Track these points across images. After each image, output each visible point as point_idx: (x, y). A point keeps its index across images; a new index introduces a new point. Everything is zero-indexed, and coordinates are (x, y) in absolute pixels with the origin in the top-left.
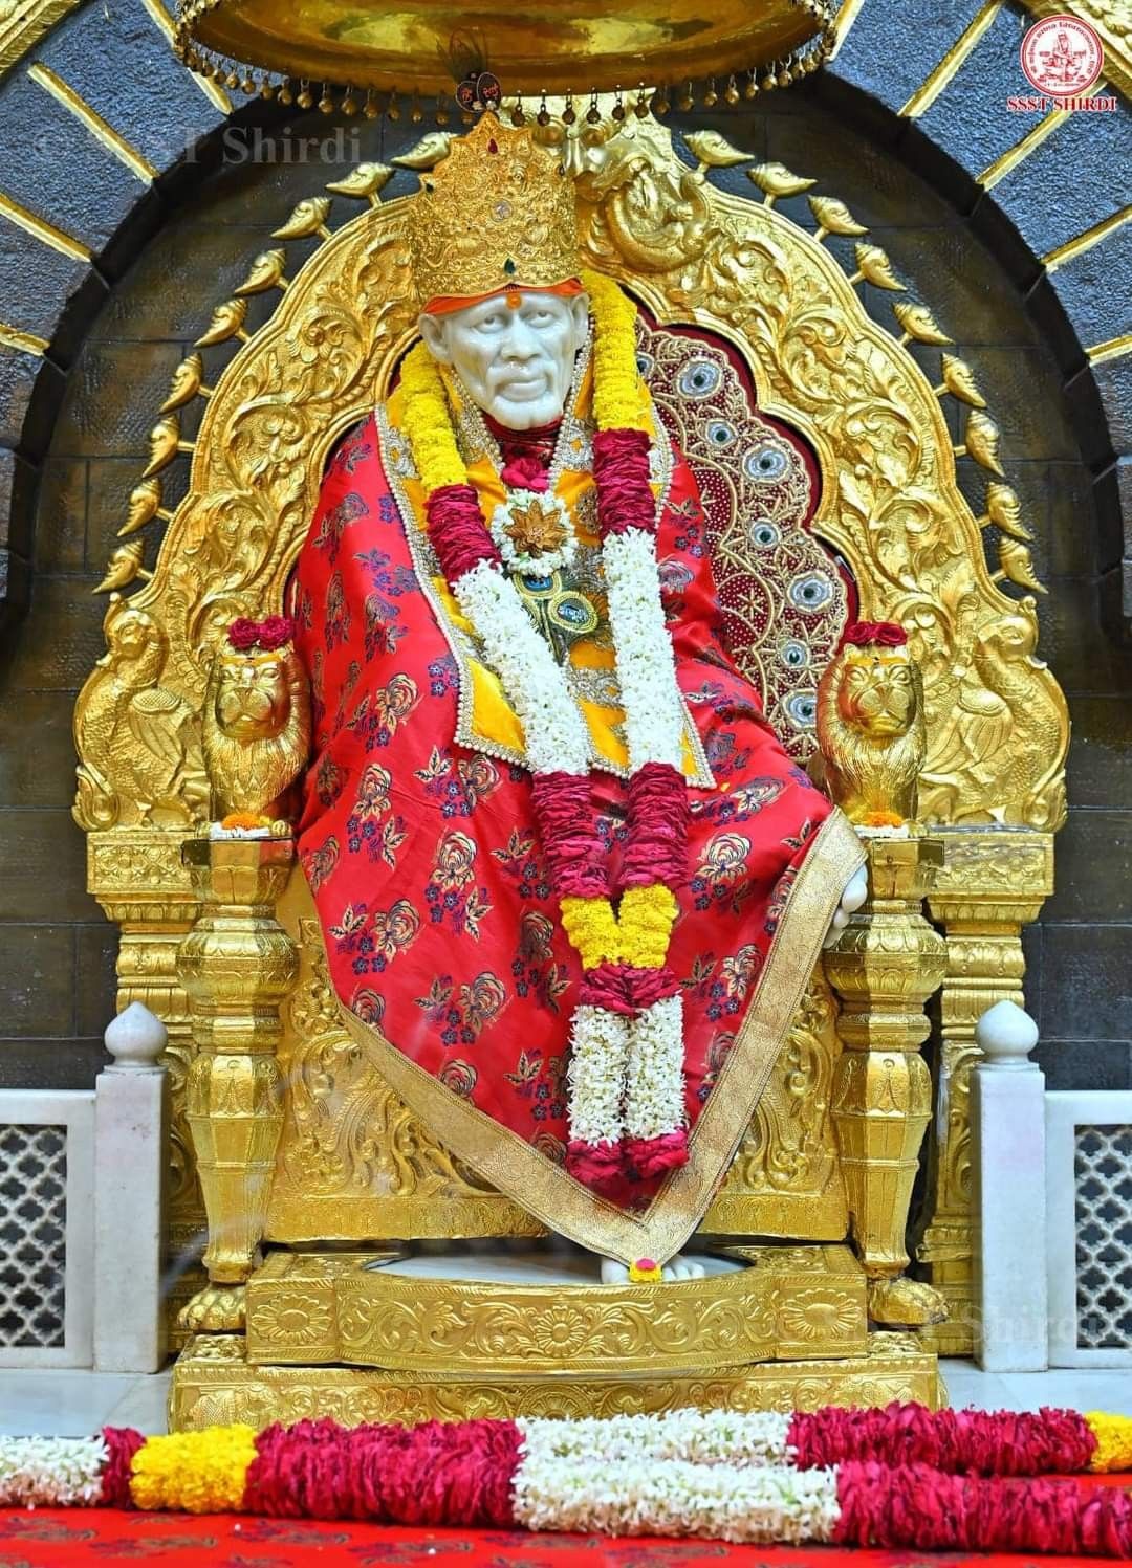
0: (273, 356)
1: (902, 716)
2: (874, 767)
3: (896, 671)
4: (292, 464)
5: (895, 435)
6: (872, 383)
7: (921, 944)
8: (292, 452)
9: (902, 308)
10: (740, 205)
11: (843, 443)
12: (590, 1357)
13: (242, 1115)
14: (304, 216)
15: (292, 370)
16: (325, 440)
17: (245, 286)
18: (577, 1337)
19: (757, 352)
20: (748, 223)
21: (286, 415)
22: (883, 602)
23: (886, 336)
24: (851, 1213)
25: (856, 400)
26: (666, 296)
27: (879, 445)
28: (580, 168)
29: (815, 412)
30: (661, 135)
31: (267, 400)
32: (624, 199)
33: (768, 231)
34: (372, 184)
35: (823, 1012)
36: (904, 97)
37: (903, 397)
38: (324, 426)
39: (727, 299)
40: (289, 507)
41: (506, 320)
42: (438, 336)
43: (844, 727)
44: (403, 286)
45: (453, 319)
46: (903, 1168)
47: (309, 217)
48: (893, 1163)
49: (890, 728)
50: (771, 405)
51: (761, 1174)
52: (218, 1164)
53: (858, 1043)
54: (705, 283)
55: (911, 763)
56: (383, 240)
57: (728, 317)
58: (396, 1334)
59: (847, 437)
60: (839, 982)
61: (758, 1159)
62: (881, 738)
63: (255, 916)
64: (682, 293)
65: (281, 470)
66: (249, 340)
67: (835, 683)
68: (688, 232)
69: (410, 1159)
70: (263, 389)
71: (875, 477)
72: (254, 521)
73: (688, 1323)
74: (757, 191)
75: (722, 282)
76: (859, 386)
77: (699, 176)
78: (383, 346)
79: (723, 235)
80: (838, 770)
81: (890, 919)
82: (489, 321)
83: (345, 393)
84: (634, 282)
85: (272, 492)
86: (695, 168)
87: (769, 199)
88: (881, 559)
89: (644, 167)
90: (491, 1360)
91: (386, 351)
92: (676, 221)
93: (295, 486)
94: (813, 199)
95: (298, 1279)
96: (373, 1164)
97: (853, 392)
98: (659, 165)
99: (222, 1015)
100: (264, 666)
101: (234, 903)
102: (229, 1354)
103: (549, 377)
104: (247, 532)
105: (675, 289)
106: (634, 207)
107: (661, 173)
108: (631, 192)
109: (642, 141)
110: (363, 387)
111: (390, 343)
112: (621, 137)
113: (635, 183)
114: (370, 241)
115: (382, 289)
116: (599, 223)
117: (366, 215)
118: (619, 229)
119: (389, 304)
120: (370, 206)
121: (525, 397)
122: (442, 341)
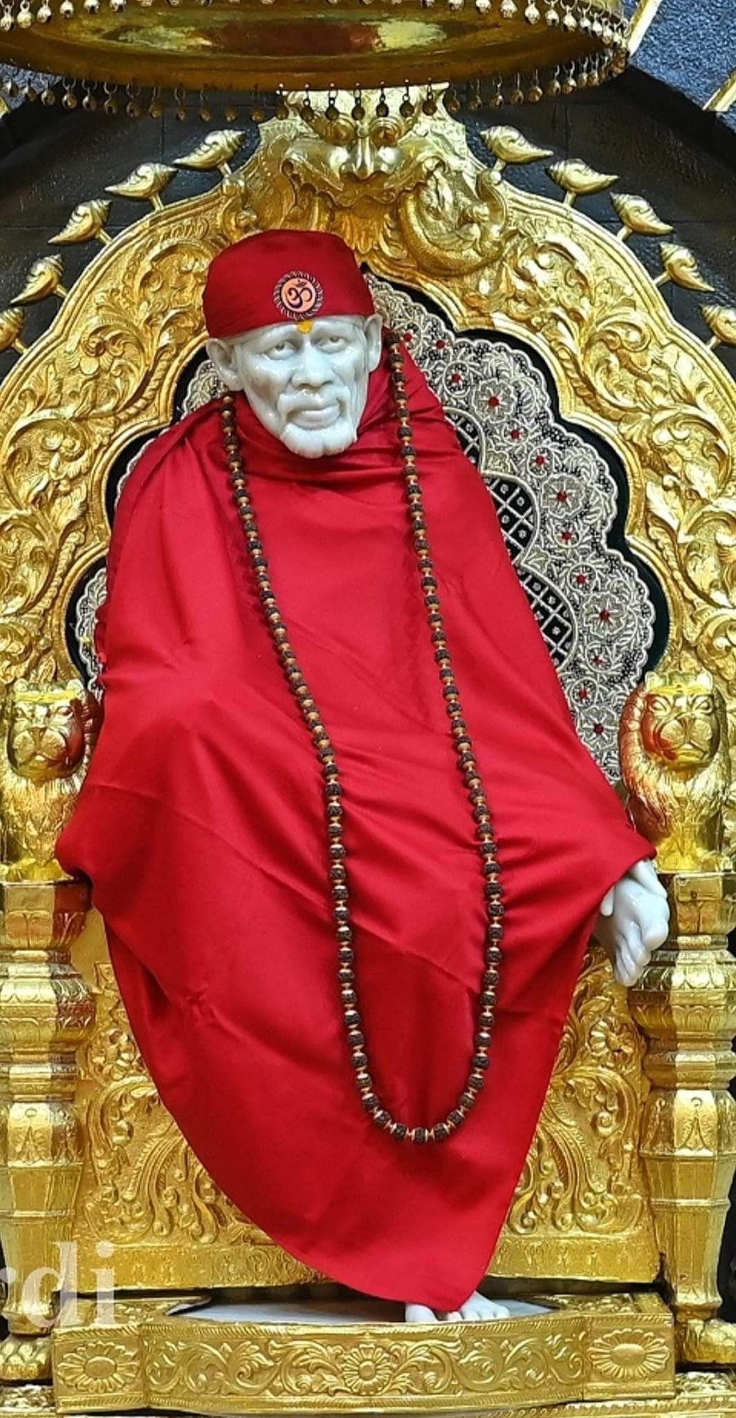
0: (51, 368)
1: (706, 747)
2: (677, 799)
3: (699, 701)
4: (73, 481)
5: (704, 444)
6: (680, 390)
7: (727, 980)
8: (72, 468)
9: (711, 311)
10: (538, 204)
11: (650, 452)
12: (397, 1396)
13: (40, 1164)
14: (80, 222)
15: (71, 383)
16: (107, 456)
17: (21, 297)
18: (383, 1375)
19: (558, 358)
20: (548, 222)
21: (65, 431)
22: (694, 620)
23: (693, 339)
24: (662, 1254)
25: (662, 408)
26: (462, 301)
27: (687, 455)
28: (370, 169)
29: (620, 420)
30: (456, 133)
31: (45, 414)
32: (418, 198)
33: (568, 230)
34: (152, 186)
35: (628, 1050)
36: (709, 90)
37: (712, 404)
38: (106, 441)
39: (527, 303)
40: (70, 527)
41: (296, 345)
42: (227, 360)
43: (647, 758)
44: (187, 294)
45: (242, 345)
46: (713, 1207)
47: (87, 222)
48: (703, 1202)
49: (693, 759)
50: (574, 414)
51: (569, 1217)
52: (17, 1214)
53: (665, 1080)
54: (503, 286)
55: (716, 794)
56: (166, 245)
57: (527, 322)
58: (202, 1377)
59: (653, 447)
60: (645, 1020)
61: (566, 1201)
62: (684, 769)
63: (49, 961)
64: (480, 298)
65: (61, 488)
66: (26, 352)
67: (637, 713)
68: (484, 233)
69: (210, 1206)
70: (41, 402)
71: (683, 488)
72: (34, 542)
73: (494, 1362)
74: (556, 189)
75: (521, 286)
76: (665, 393)
77: (496, 175)
78: (166, 356)
79: (522, 236)
80: (641, 803)
81: (695, 955)
82: (280, 347)
83: (127, 406)
84: (429, 286)
85: (53, 511)
86: (491, 166)
87: (570, 197)
88: (691, 574)
89: (437, 166)
90: (298, 1399)
91: (170, 361)
92: (472, 222)
93: (76, 504)
94: (615, 197)
95: (103, 1326)
96: (174, 1212)
97: (659, 400)
98: (454, 163)
99: (18, 1062)
100: (58, 704)
101: (29, 948)
102: (37, 1404)
103: (341, 404)
104: (27, 553)
105: (472, 294)
106: (428, 208)
107: (456, 171)
108: (425, 193)
109: (435, 138)
110: (146, 399)
111: (174, 353)
112: (414, 135)
113: (429, 183)
114: (152, 246)
115: (164, 297)
116: (392, 224)
117: (146, 219)
118: (412, 231)
119: (171, 313)
120: (151, 209)
121: (317, 425)
122: (231, 366)
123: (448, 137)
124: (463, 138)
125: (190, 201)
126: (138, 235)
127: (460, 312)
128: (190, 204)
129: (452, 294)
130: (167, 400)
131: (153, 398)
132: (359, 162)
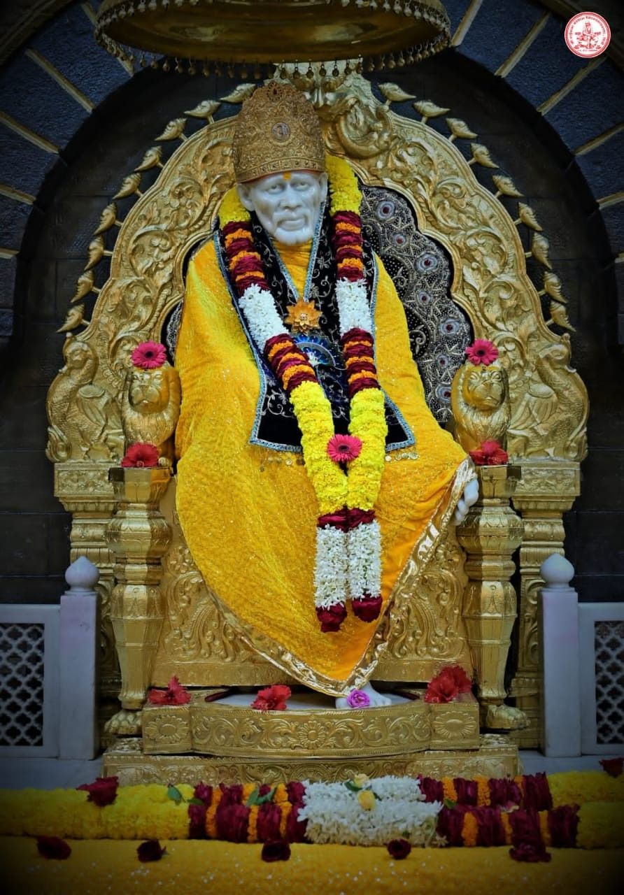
0: (155, 204)
1: (498, 399)
2: (484, 426)
3: (495, 374)
4: (166, 262)
5: (493, 246)
6: (481, 218)
7: (509, 522)
8: (166, 256)
9: (497, 178)
10: (408, 123)
11: (465, 250)
12: (329, 749)
13: (141, 618)
14: (172, 129)
15: (165, 212)
16: (183, 250)
17: (140, 168)
18: (321, 738)
19: (419, 202)
20: (413, 132)
21: (162, 236)
22: (487, 337)
23: (488, 192)
24: (474, 670)
25: (472, 228)
26: (369, 171)
27: (485, 252)
28: (322, 104)
29: (450, 234)
30: (366, 86)
31: (152, 228)
32: (346, 119)
33: (423, 137)
34: (209, 112)
35: (456, 560)
36: (498, 65)
37: (497, 225)
38: (183, 242)
39: (402, 173)
40: (164, 286)
41: (283, 187)
42: (246, 195)
43: (467, 405)
44: (226, 166)
45: (254, 187)
46: (502, 645)
47: (175, 130)
48: (497, 642)
49: (492, 405)
50: (426, 230)
51: (425, 649)
52: (128, 644)
53: (477, 577)
54: (390, 165)
55: (503, 424)
56: (215, 142)
57: (402, 183)
58: (223, 737)
59: (467, 247)
60: (466, 544)
61: (423, 640)
62: (487, 410)
63: (148, 509)
64: (377, 170)
65: (160, 266)
66: (142, 196)
67: (461, 380)
68: (380, 137)
69: (232, 642)
70: (150, 222)
71: (482, 269)
72: (145, 294)
73: (382, 730)
74: (418, 115)
75: (399, 164)
76: (473, 220)
77: (386, 107)
78: (215, 199)
79: (400, 139)
80: (464, 428)
81: (492, 509)
82: (274, 188)
83: (194, 224)
85: (155, 278)
86: (384, 103)
87: (424, 119)
88: (486, 314)
89: (356, 102)
90: (275, 751)
91: (217, 201)
92: (374, 131)
93: (167, 274)
94: (448, 120)
96: (212, 645)
97: (470, 223)
98: (365, 101)
99: (130, 563)
100: (156, 373)
101: (137, 502)
102: (134, 748)
103: (306, 218)
104: (141, 300)
105: (373, 168)
106: (351, 124)
107: (366, 105)
109: (355, 88)
112: (344, 86)
113: (351, 111)
114: (208, 142)
115: (214, 168)
116: (332, 132)
117: (206, 128)
118: (343, 136)
119: (218, 176)
120: (208, 123)
121: (294, 228)
122: (248, 198)
123: (362, 88)
124: (370, 88)
125: (228, 119)
126: (200, 137)
127: (367, 177)
128: (228, 121)
129: (363, 168)
131: (208, 220)
132: (316, 100)
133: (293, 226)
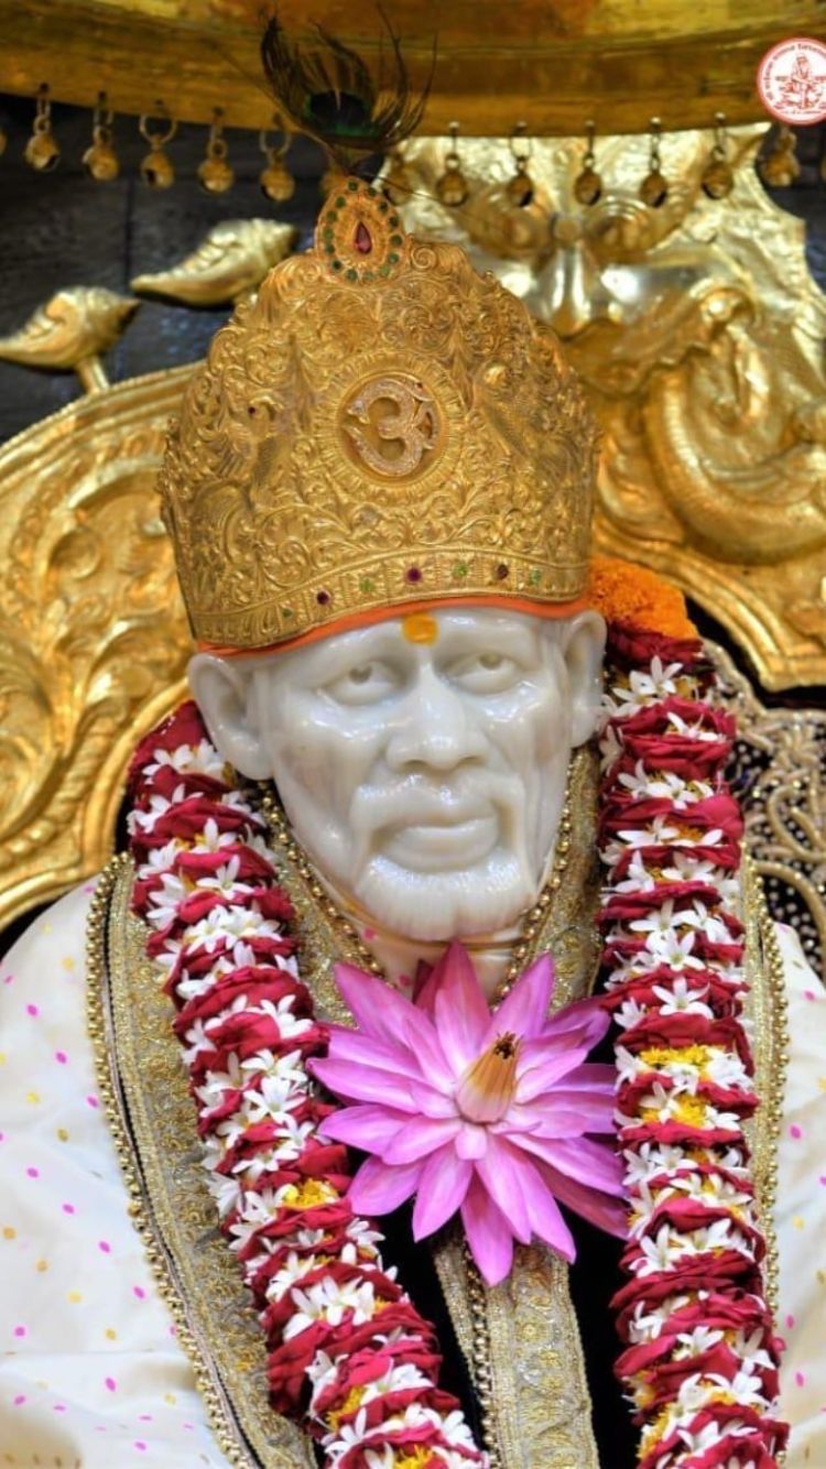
26: (784, 619)
28: (583, 314)
30: (781, 235)
32: (689, 387)
34: (84, 339)
41: (400, 674)
42: (234, 709)
44: (154, 586)
45: (272, 670)
56: (110, 474)
78: (102, 726)
82: (360, 675)
83: (9, 836)
84: (708, 585)
89: (737, 313)
91: (113, 736)
92: (811, 442)
98: (774, 304)
103: (502, 814)
105: (805, 604)
106: (711, 408)
107: (778, 325)
108: (703, 371)
109: (733, 249)
110: (54, 820)
111: (120, 718)
112: (685, 239)
113: (716, 350)
114: (79, 474)
115: (104, 591)
116: (628, 443)
117: (69, 414)
118: (677, 460)
119: (119, 628)
120: (80, 390)
121: (448, 861)
122: (244, 722)
123: (765, 248)
124: (798, 248)
125: (169, 376)
126: (45, 450)
127: (778, 646)
128: (169, 383)
129: (760, 606)
130: (101, 824)
131: (70, 820)
132: (557, 298)
133: (441, 850)
